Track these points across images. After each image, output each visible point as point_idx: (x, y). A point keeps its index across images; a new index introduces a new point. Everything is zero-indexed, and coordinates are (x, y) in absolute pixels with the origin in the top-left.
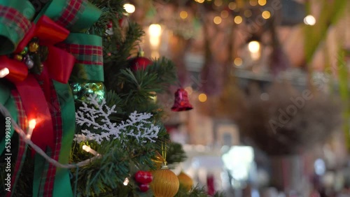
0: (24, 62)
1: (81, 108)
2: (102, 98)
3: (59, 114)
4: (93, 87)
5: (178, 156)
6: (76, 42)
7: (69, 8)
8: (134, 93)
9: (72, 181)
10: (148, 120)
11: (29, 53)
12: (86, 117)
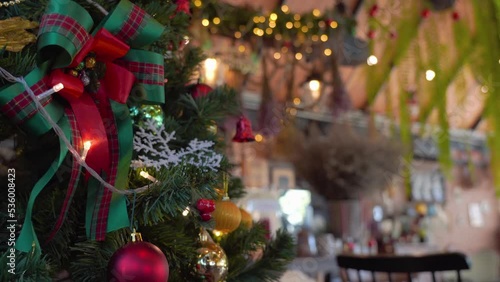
0: (80, 78)
1: (138, 133)
2: (160, 124)
3: (115, 136)
4: (151, 112)
5: (237, 192)
6: (137, 60)
7: (130, 22)
8: (194, 120)
9: (129, 208)
10: (209, 148)
11: (85, 68)
12: (143, 142)
